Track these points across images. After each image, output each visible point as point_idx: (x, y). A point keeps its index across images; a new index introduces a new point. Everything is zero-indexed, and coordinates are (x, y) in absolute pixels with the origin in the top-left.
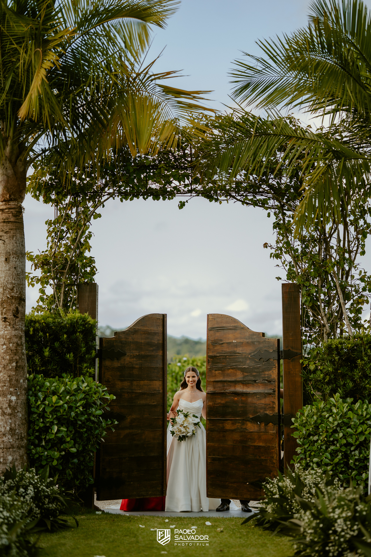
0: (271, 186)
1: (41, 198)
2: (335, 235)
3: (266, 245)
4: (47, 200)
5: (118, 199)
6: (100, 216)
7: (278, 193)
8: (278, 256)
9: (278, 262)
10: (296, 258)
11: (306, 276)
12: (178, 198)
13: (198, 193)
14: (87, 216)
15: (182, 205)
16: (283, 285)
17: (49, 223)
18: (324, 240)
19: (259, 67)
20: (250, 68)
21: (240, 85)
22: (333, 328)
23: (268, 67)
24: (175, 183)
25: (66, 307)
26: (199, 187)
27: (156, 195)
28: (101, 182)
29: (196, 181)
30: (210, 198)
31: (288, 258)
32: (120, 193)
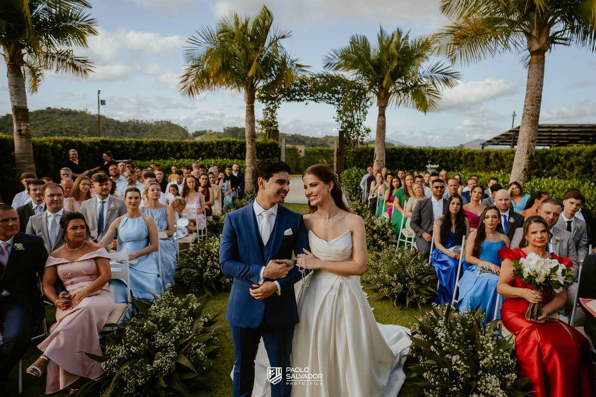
0: (336, 98)
1: (261, 102)
2: (356, 114)
3: (334, 118)
4: (263, 102)
5: (286, 101)
6: (279, 107)
7: (338, 100)
8: (337, 121)
9: (338, 123)
10: (343, 122)
11: (347, 127)
12: (305, 102)
13: (312, 100)
14: (275, 107)
15: (307, 104)
16: (340, 131)
17: (263, 110)
18: (352, 116)
19: (332, 57)
20: (329, 58)
21: (326, 64)
22: (354, 145)
23: (335, 58)
24: (304, 97)
25: (269, 137)
26: (312, 98)
27: (298, 100)
28: (280, 96)
29: (311, 96)
30: (316, 101)
31: (341, 122)
32: (286, 100)
